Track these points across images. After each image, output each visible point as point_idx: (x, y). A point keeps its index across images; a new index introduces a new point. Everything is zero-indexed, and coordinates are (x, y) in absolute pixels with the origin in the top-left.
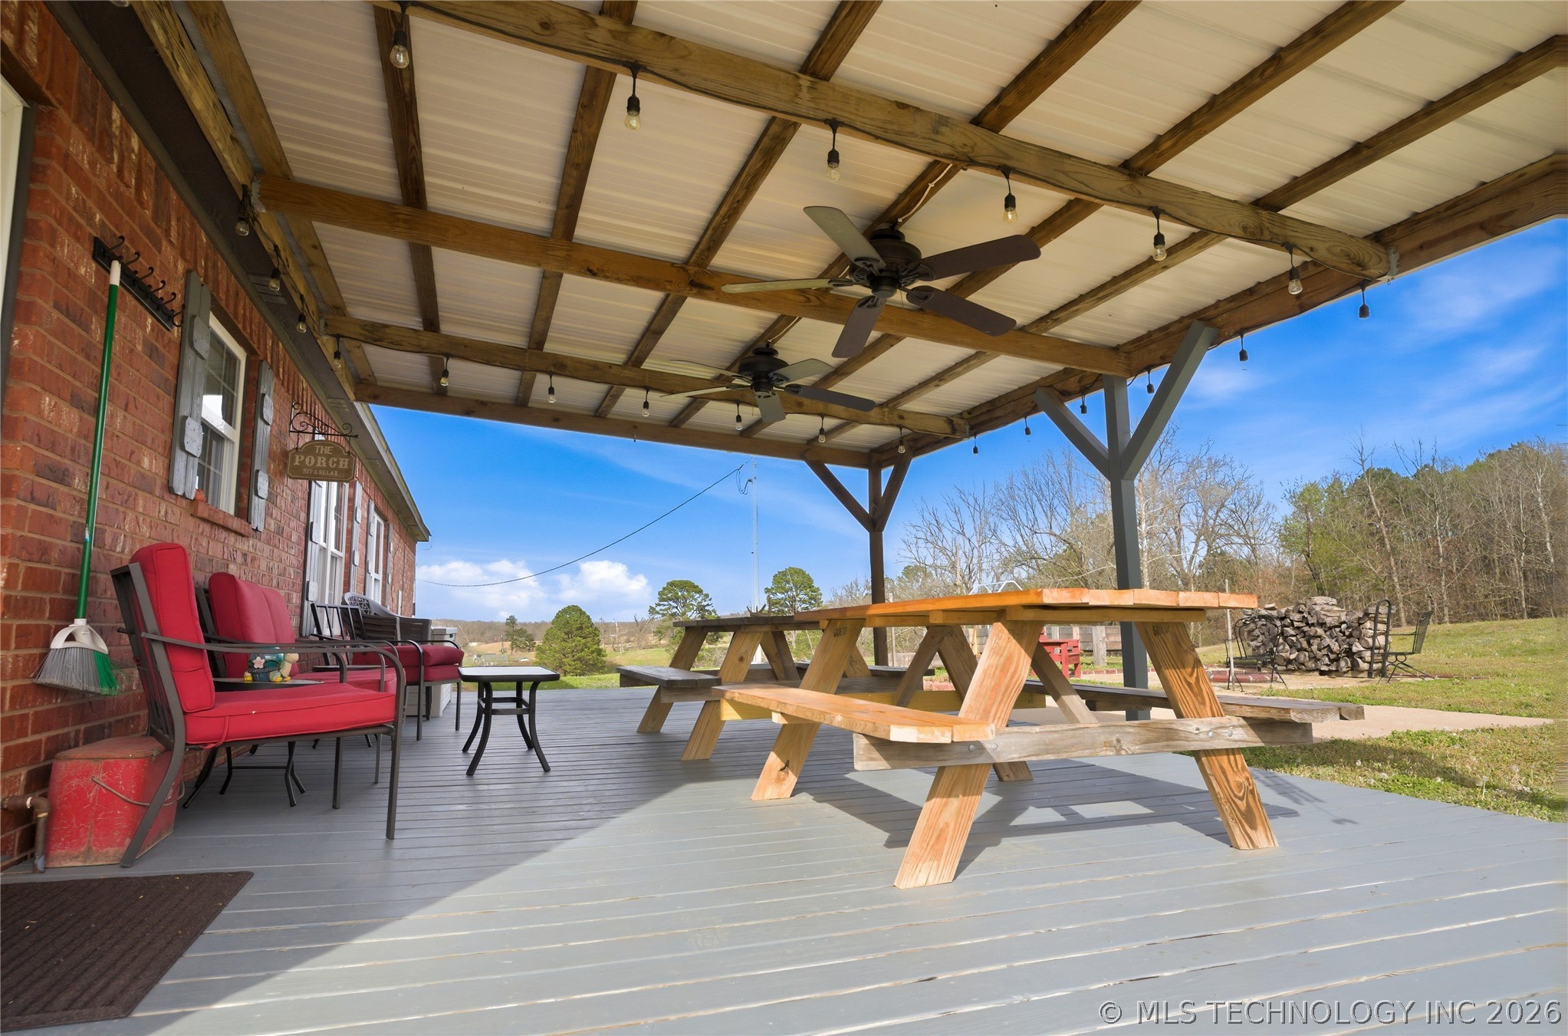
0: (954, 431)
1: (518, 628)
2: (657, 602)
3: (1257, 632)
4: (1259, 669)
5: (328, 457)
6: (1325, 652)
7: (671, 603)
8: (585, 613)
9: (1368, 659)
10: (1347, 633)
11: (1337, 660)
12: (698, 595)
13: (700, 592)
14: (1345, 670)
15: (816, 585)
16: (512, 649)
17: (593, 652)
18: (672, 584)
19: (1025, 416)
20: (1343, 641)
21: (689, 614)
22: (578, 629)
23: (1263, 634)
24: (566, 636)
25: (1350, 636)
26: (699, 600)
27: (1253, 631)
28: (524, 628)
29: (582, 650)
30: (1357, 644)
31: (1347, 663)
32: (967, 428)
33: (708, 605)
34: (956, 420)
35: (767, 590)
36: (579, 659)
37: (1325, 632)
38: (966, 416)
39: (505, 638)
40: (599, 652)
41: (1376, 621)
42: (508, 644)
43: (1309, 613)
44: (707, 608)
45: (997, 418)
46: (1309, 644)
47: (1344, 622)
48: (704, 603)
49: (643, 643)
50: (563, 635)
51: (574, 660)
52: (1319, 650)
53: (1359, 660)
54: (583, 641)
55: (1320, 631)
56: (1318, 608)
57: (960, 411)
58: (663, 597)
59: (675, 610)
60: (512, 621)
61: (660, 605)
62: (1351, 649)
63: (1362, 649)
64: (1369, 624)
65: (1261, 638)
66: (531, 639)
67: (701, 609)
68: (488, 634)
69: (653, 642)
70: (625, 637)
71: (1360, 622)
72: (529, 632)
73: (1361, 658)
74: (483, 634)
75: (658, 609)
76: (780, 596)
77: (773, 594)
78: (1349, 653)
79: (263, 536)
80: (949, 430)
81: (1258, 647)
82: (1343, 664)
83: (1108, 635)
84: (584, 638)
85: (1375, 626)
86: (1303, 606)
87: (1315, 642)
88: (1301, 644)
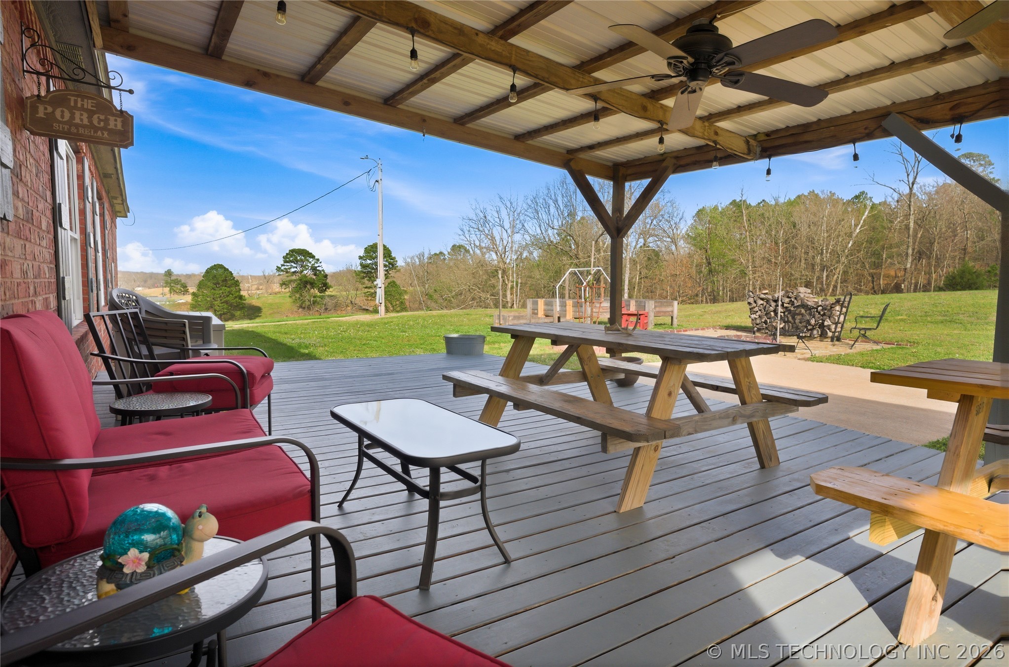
0: (749, 151)
1: (173, 278)
2: (282, 263)
3: (756, 309)
4: (754, 333)
5: (91, 113)
6: (804, 324)
7: (293, 264)
8: (228, 270)
9: (833, 330)
10: (822, 313)
11: (812, 330)
12: (312, 259)
13: (313, 257)
14: (816, 336)
15: (393, 255)
16: (171, 293)
17: (236, 297)
18: (293, 251)
19: (854, 141)
20: (819, 318)
21: (305, 272)
22: (223, 281)
23: (760, 310)
24: (215, 286)
25: (824, 314)
26: (313, 262)
27: (754, 308)
28: (179, 279)
29: (228, 296)
30: (828, 320)
31: (818, 332)
32: (758, 150)
33: (319, 266)
34: (752, 142)
35: (360, 258)
36: (226, 302)
37: (806, 311)
38: (763, 138)
39: (165, 285)
40: (241, 297)
41: (842, 306)
42: (167, 290)
43: (796, 299)
44: (318, 268)
45: (806, 142)
46: (793, 318)
47: (821, 306)
48: (316, 265)
49: (270, 291)
50: (212, 285)
51: (222, 303)
52: (801, 323)
53: (828, 330)
54: (228, 289)
55: (803, 311)
56: (802, 296)
57: (755, 133)
58: (286, 259)
59: (295, 269)
60: (169, 273)
61: (284, 265)
62: (823, 323)
63: (831, 323)
64: (838, 308)
65: (759, 313)
66: (184, 286)
67: (314, 269)
68: (150, 282)
69: (277, 290)
70: (256, 286)
71: (832, 306)
72: (183, 282)
73: (829, 329)
74: (145, 281)
75: (283, 268)
76: (369, 262)
77: (364, 260)
78: (822, 326)
79: (12, 226)
80: (746, 151)
81: (756, 319)
82: (815, 332)
83: (655, 307)
84: (229, 287)
85: (841, 309)
86: (791, 293)
87: (798, 318)
88: (788, 318)
